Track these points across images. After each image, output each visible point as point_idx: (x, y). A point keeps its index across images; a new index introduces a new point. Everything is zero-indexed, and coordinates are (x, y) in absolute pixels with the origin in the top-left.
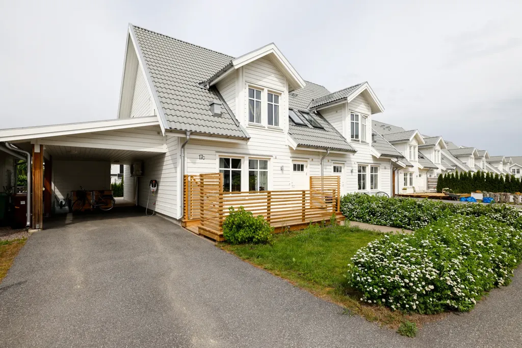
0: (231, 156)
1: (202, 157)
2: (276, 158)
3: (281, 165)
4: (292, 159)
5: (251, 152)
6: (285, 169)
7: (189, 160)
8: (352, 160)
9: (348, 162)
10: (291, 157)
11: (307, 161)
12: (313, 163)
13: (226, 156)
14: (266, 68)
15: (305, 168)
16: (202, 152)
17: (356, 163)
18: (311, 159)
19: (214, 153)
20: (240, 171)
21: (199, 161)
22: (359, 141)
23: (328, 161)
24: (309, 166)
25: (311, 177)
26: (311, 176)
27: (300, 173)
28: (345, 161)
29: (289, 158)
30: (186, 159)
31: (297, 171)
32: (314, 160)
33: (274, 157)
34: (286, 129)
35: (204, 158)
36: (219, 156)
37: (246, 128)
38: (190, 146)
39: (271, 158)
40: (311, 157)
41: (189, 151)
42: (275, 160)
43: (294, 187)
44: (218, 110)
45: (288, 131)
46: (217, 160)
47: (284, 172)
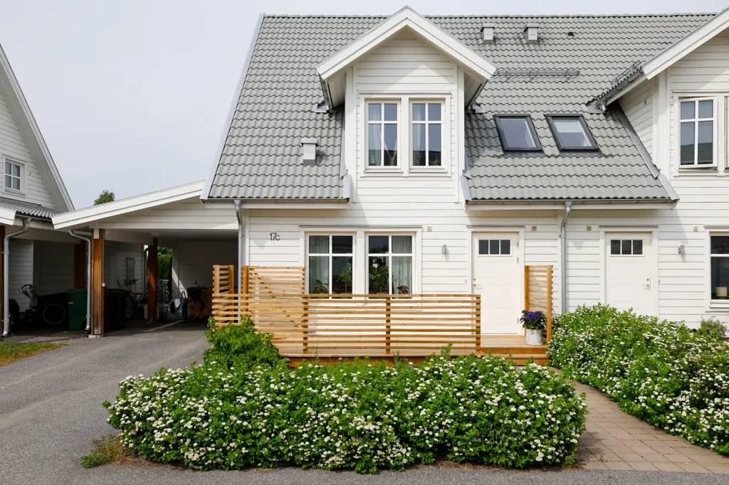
0: (331, 232)
1: (274, 237)
2: (429, 230)
3: (442, 243)
4: (472, 230)
5: (371, 222)
7: (253, 243)
8: (683, 221)
9: (661, 228)
10: (469, 227)
11: (518, 232)
12: (534, 235)
13: (320, 231)
14: (408, 56)
15: (512, 248)
16: (273, 228)
17: (701, 228)
18: (529, 228)
19: (296, 228)
20: (351, 258)
21: (269, 243)
22: (715, 169)
23: (589, 229)
24: (522, 242)
25: (527, 268)
26: (527, 264)
27: (500, 258)
28: (656, 227)
29: (466, 229)
30: (247, 240)
31: (489, 255)
32: (539, 228)
33: (425, 228)
34: (455, 169)
35: (278, 238)
36: (306, 232)
37: (359, 179)
38: (254, 220)
39: (419, 231)
40: (529, 223)
41: (254, 228)
42: (427, 235)
43: (481, 289)
44: (310, 154)
45: (461, 173)
46: (302, 240)
47: (451, 258)
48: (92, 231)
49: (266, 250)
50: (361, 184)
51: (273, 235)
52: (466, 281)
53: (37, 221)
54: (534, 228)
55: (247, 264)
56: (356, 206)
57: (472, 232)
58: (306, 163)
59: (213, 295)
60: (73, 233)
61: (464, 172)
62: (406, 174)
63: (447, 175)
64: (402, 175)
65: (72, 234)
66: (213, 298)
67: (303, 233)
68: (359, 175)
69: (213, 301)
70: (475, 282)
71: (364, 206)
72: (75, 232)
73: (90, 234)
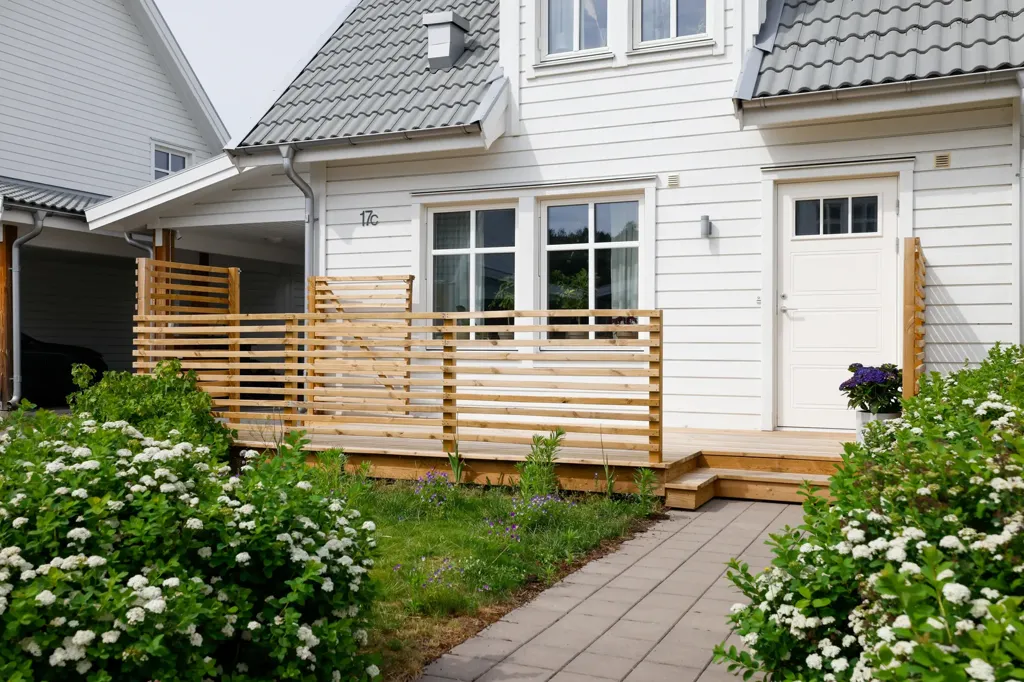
0: (470, 204)
1: (369, 219)
2: (674, 183)
3: (697, 213)
4: (776, 176)
5: (548, 175)
6: (720, 228)
7: (332, 233)
10: (766, 170)
11: (896, 175)
12: (943, 177)
13: (450, 203)
15: (883, 216)
16: (366, 202)
18: (928, 161)
19: (406, 198)
20: (512, 255)
21: (360, 231)
24: (906, 198)
27: (849, 242)
29: (759, 176)
30: (322, 228)
31: (822, 235)
32: (955, 160)
33: (664, 180)
34: (734, 37)
35: (374, 219)
36: (426, 206)
37: (525, 83)
38: (334, 188)
39: (649, 187)
40: (926, 148)
41: (333, 204)
42: (667, 196)
43: (802, 319)
44: (440, 44)
45: (750, 42)
46: (416, 224)
47: (724, 246)
48: (152, 233)
49: (355, 246)
50: (527, 96)
51: (367, 215)
52: (759, 301)
53: (57, 216)
54: (942, 161)
55: (322, 274)
56: (520, 144)
57: (777, 183)
58: (436, 65)
59: (135, 318)
60: (130, 237)
61: (759, 38)
62: (622, 60)
63: (716, 51)
64: (613, 64)
65: (128, 240)
66: (136, 324)
67: (417, 208)
68: (525, 76)
69: (136, 329)
70: (785, 304)
71: (535, 142)
72: (135, 237)
73: (149, 239)
